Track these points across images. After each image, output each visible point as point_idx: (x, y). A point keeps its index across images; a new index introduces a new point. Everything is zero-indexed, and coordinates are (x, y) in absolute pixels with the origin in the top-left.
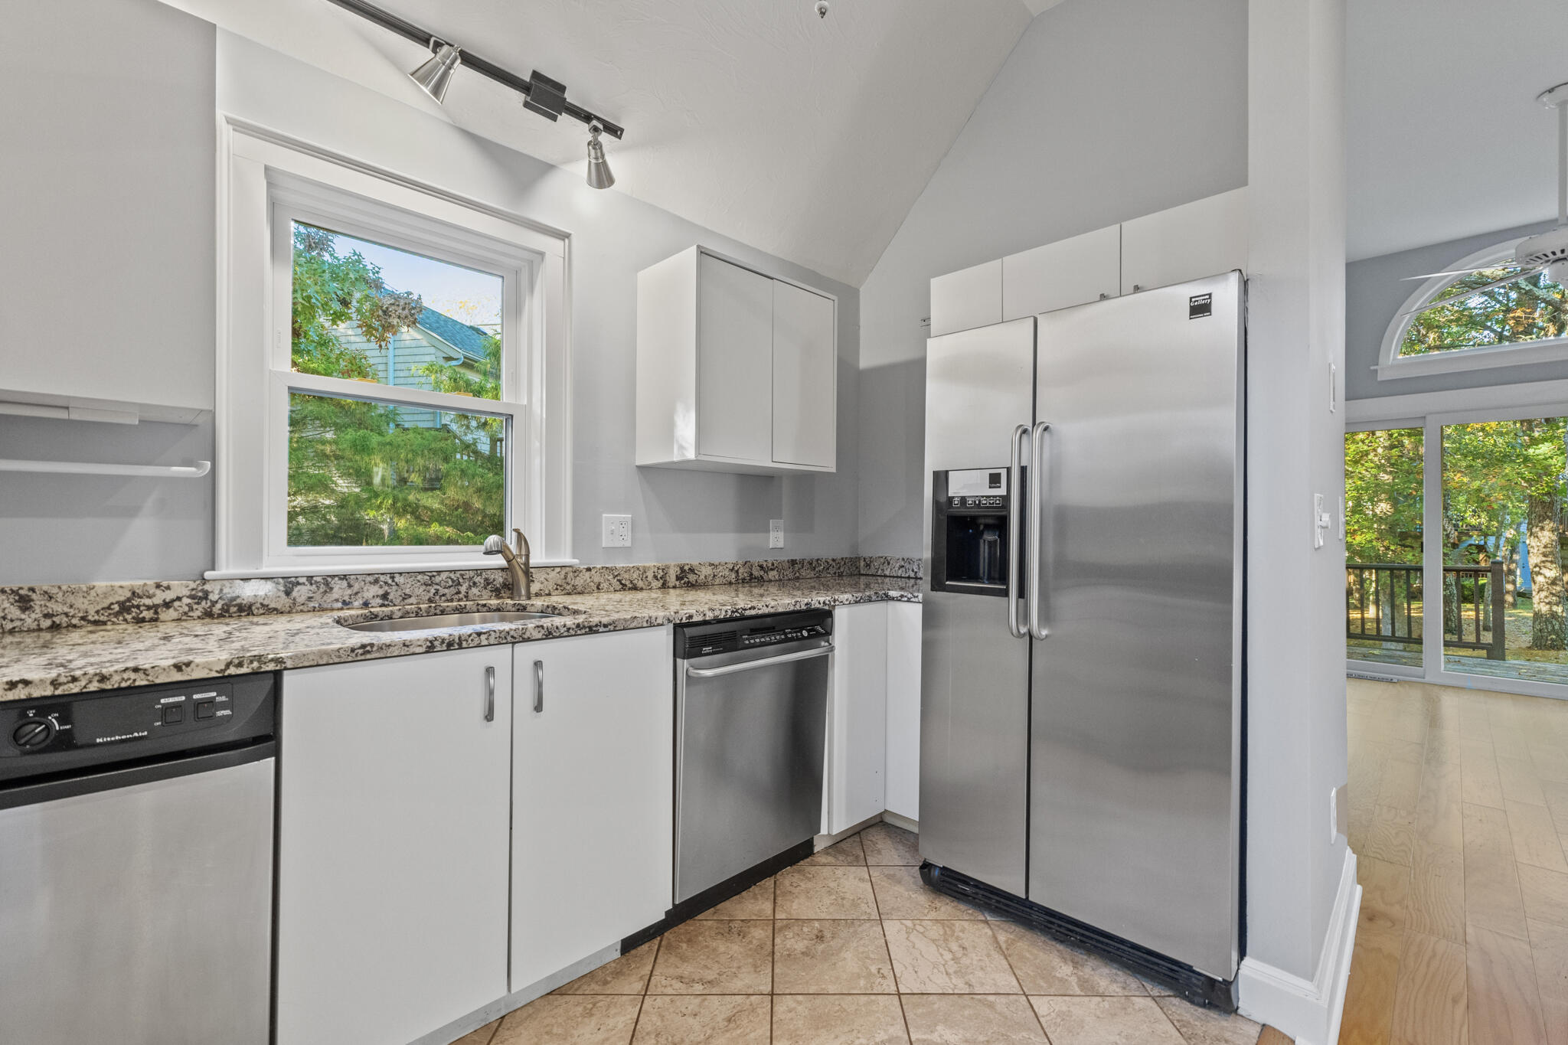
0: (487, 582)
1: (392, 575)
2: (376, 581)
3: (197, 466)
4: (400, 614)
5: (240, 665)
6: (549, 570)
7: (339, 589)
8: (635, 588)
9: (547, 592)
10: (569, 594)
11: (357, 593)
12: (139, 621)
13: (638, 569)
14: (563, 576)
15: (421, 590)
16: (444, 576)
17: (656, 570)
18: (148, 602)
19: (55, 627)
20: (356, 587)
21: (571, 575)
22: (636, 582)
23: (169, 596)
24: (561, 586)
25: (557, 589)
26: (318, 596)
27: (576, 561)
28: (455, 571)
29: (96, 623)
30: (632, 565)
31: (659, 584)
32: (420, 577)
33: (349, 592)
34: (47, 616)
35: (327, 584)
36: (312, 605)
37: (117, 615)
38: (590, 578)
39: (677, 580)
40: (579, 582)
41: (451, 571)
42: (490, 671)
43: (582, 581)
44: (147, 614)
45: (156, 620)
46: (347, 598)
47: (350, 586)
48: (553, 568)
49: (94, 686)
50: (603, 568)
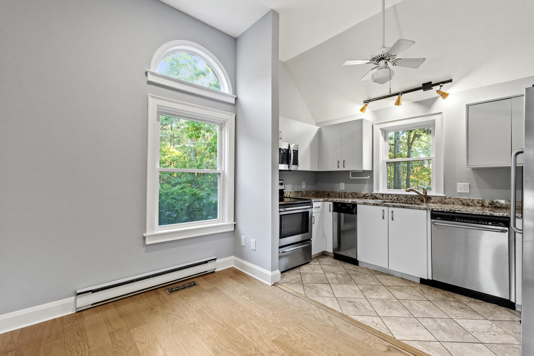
0: (419, 198)
1: (399, 195)
2: (396, 196)
3: (368, 177)
4: (399, 202)
5: (352, 202)
6: (436, 197)
7: (390, 197)
8: (468, 205)
9: (436, 202)
10: (443, 204)
11: (393, 198)
12: (366, 198)
13: (470, 199)
14: (441, 199)
15: (404, 198)
16: (409, 196)
17: (478, 200)
18: (366, 196)
19: (358, 198)
20: (393, 197)
21: (443, 199)
22: (469, 203)
23: (368, 195)
24: (440, 201)
25: (439, 202)
26: (387, 197)
27: (445, 196)
28: (412, 195)
29: (362, 198)
30: (467, 198)
31: (481, 205)
32: (404, 196)
33: (391, 197)
34: (358, 196)
35: (388, 195)
36: (386, 199)
37: (364, 197)
38: (450, 200)
39: (489, 205)
40: (446, 201)
41: (411, 195)
42: (383, 211)
43: (447, 201)
44: (366, 197)
45: (367, 198)
46: (391, 198)
47: (392, 196)
48: (438, 197)
49: (341, 202)
50: (455, 198)
